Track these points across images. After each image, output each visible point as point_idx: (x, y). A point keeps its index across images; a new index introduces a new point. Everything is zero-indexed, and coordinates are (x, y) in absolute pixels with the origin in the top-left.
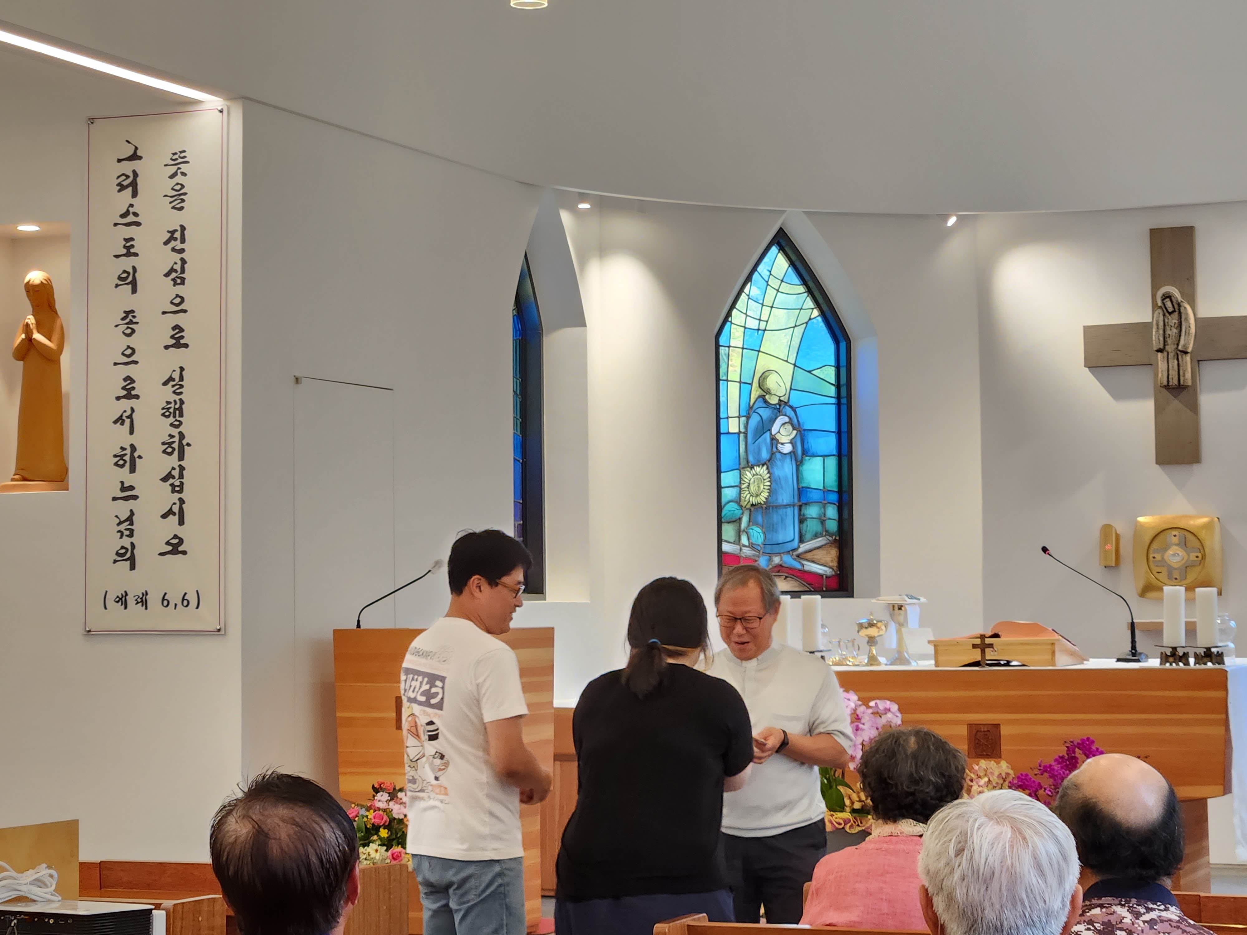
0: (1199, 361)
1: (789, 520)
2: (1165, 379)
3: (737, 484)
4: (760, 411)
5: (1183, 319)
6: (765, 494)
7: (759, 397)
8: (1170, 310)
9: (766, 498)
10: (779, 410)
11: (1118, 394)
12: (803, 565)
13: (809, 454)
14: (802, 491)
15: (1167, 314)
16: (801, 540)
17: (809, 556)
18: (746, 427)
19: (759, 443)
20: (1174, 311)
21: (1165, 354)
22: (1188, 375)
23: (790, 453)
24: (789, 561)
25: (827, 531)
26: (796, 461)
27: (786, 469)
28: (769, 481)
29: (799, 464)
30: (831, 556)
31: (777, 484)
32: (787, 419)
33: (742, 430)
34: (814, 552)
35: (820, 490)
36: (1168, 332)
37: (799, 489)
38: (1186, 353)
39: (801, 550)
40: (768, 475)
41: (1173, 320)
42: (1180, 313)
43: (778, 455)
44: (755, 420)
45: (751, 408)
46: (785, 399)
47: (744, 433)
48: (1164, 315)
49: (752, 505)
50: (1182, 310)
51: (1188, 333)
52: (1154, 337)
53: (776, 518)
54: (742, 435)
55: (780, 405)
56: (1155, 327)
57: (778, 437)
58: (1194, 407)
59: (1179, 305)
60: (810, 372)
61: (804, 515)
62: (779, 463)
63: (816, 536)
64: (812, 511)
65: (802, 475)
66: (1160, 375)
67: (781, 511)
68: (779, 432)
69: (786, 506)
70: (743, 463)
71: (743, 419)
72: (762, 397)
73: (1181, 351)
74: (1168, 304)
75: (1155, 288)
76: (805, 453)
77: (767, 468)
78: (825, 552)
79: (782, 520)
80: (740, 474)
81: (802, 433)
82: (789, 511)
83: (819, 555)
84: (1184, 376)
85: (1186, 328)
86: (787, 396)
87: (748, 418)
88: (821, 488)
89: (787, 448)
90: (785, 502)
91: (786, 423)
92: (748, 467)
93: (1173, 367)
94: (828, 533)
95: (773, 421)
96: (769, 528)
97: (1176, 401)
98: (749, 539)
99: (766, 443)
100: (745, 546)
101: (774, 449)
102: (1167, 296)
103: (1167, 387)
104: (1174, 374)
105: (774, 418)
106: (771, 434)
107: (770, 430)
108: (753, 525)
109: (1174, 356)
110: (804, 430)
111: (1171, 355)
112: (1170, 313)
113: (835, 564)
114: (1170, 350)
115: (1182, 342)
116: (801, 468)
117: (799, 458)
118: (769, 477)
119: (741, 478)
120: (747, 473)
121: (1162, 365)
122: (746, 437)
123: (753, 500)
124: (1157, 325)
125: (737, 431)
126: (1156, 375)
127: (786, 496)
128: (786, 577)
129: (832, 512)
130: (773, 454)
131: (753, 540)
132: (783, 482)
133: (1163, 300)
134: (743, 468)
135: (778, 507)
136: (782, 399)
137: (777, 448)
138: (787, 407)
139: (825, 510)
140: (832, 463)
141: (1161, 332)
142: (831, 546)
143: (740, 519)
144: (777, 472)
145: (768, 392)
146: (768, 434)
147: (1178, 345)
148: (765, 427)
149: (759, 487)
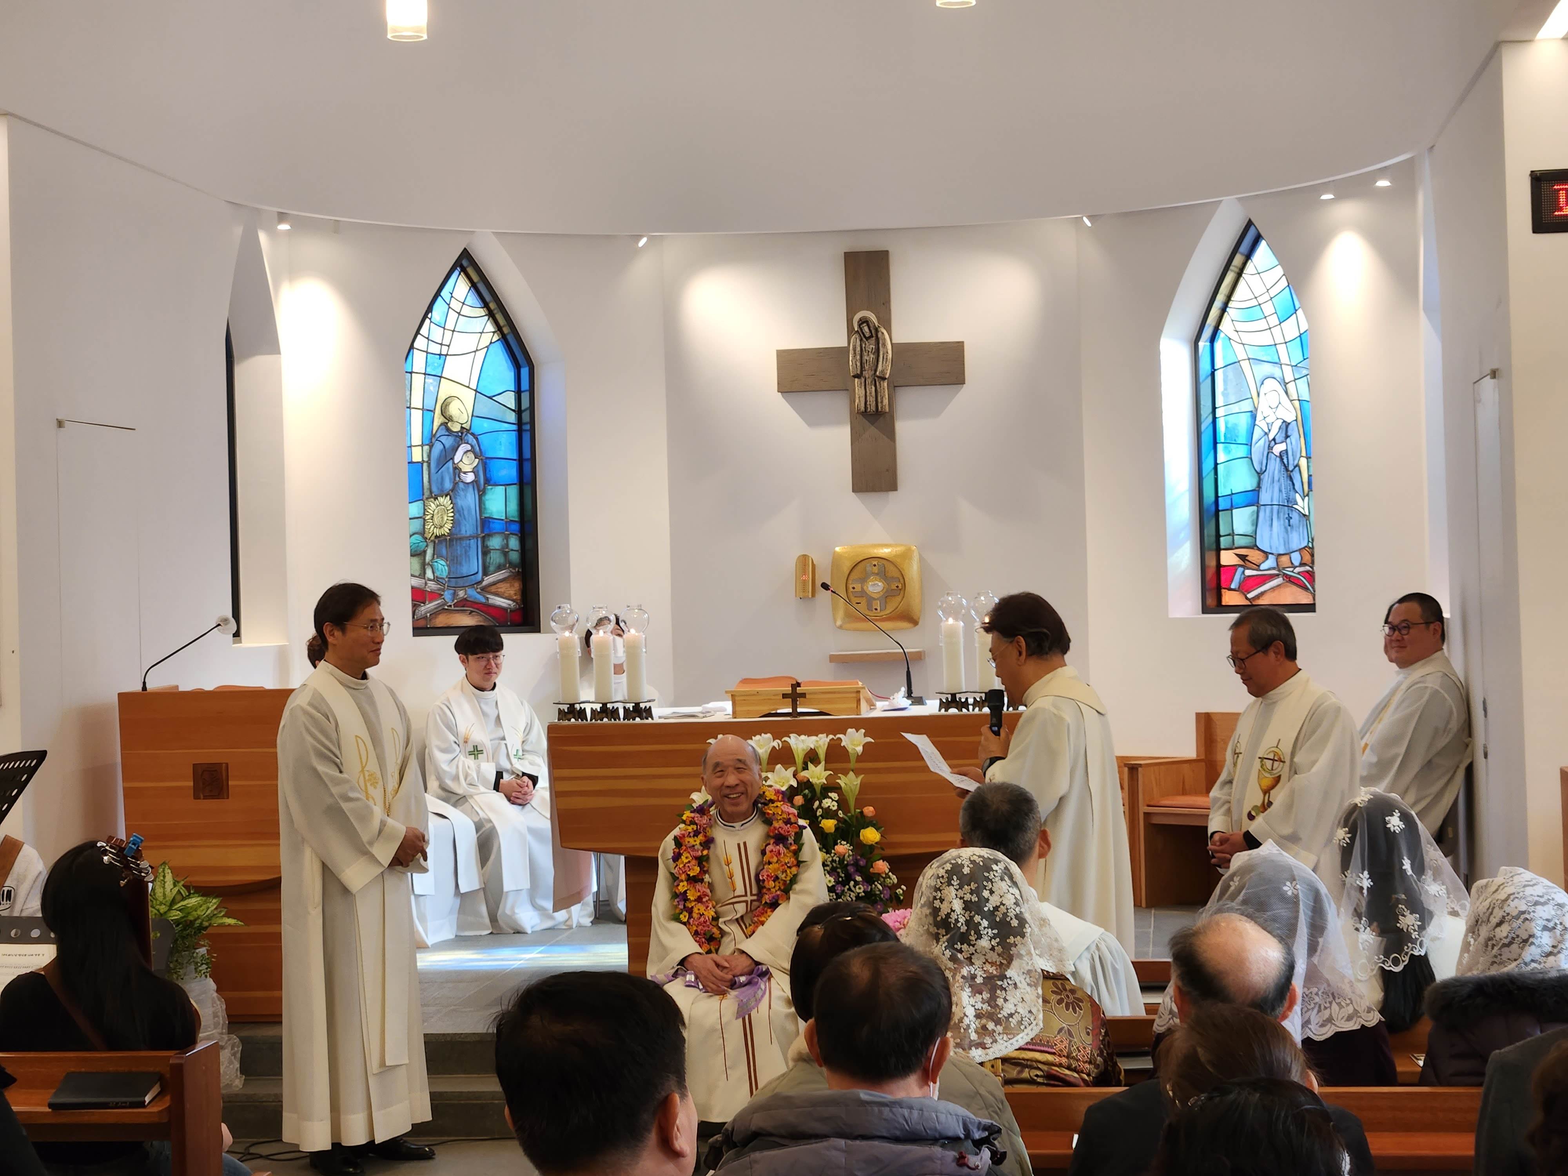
0: (895, 387)
1: (473, 553)
2: (863, 405)
3: (421, 515)
4: (443, 439)
5: (880, 345)
6: (449, 526)
7: (442, 424)
8: (867, 335)
9: (450, 530)
10: (461, 438)
11: (812, 421)
12: (487, 599)
13: (492, 482)
14: (485, 522)
15: (864, 339)
16: (486, 573)
17: (493, 589)
18: (429, 456)
19: (442, 472)
20: (871, 336)
21: (863, 380)
22: (886, 401)
23: (472, 482)
24: (474, 594)
25: (510, 563)
26: (479, 491)
27: (469, 499)
28: (452, 512)
29: (482, 493)
30: (513, 589)
31: (460, 515)
32: (469, 447)
33: (426, 459)
34: (498, 585)
35: (502, 520)
36: (865, 357)
37: (481, 519)
38: (884, 379)
39: (484, 583)
40: (452, 505)
41: (871, 346)
42: (877, 339)
43: (461, 485)
44: (438, 447)
45: (433, 436)
46: (467, 426)
47: (427, 462)
48: (861, 340)
49: (436, 537)
50: (880, 335)
51: (885, 359)
52: (850, 362)
53: (459, 550)
54: (425, 465)
55: (462, 433)
56: (851, 352)
57: (461, 465)
58: (890, 434)
59: (877, 330)
60: (490, 398)
61: (487, 547)
62: (462, 493)
63: (499, 568)
64: (495, 542)
65: (484, 505)
66: (857, 401)
67: (465, 543)
68: (461, 461)
69: (469, 538)
70: (427, 493)
71: (426, 448)
72: (444, 425)
73: (878, 377)
74: (866, 329)
75: (850, 313)
76: (488, 481)
77: (450, 499)
78: (508, 585)
79: (466, 553)
80: (424, 505)
81: (485, 462)
82: (473, 542)
83: (503, 588)
84: (882, 402)
85: (884, 354)
86: (469, 423)
87: (431, 446)
88: (503, 518)
89: (470, 478)
90: (468, 534)
91: (468, 451)
92: (432, 497)
93: (871, 393)
94: (512, 565)
95: (456, 449)
96: (453, 561)
97: (873, 427)
98: (433, 573)
99: (449, 473)
100: (430, 580)
101: (457, 479)
102: (864, 321)
103: (865, 414)
104: (871, 400)
105: (457, 445)
106: (454, 463)
107: (452, 459)
108: (437, 558)
109: (872, 382)
110: (487, 458)
111: (869, 381)
112: (867, 339)
113: (518, 597)
114: (867, 376)
115: (880, 368)
116: (483, 498)
117: (482, 487)
118: (452, 508)
119: (425, 510)
120: (432, 504)
121: (859, 392)
122: (429, 466)
123: (438, 532)
124: (855, 350)
125: (420, 460)
126: (852, 401)
127: (469, 528)
128: (472, 612)
129: (514, 543)
130: (455, 484)
131: (438, 574)
132: (466, 513)
133: (859, 325)
134: (427, 499)
135: (461, 539)
136: (463, 426)
137: (459, 477)
138: (469, 435)
139: (507, 541)
140: (513, 491)
141: (858, 357)
142: (514, 579)
143: (425, 552)
144: (460, 502)
145: (450, 419)
146: (450, 463)
147: (876, 371)
148: (448, 455)
149: (442, 518)
